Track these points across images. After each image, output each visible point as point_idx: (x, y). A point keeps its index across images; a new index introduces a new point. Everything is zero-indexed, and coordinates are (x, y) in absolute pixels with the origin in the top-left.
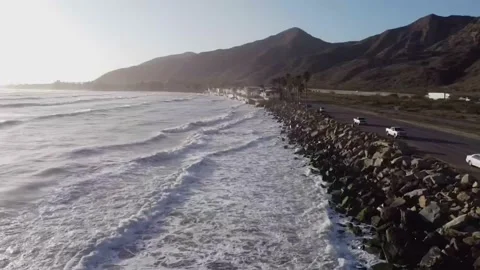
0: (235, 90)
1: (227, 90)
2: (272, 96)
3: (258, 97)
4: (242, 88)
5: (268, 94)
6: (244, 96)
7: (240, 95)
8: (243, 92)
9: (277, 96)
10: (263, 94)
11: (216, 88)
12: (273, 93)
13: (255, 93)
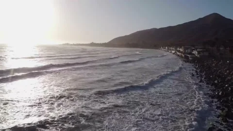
0: (176, 48)
1: (171, 48)
2: (202, 54)
3: (190, 54)
4: (181, 47)
5: (199, 53)
6: (181, 52)
7: (179, 51)
8: (181, 50)
9: (206, 54)
10: (195, 52)
11: (165, 46)
12: (203, 52)
13: (189, 51)
